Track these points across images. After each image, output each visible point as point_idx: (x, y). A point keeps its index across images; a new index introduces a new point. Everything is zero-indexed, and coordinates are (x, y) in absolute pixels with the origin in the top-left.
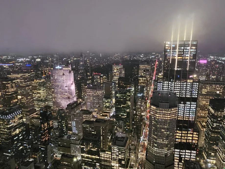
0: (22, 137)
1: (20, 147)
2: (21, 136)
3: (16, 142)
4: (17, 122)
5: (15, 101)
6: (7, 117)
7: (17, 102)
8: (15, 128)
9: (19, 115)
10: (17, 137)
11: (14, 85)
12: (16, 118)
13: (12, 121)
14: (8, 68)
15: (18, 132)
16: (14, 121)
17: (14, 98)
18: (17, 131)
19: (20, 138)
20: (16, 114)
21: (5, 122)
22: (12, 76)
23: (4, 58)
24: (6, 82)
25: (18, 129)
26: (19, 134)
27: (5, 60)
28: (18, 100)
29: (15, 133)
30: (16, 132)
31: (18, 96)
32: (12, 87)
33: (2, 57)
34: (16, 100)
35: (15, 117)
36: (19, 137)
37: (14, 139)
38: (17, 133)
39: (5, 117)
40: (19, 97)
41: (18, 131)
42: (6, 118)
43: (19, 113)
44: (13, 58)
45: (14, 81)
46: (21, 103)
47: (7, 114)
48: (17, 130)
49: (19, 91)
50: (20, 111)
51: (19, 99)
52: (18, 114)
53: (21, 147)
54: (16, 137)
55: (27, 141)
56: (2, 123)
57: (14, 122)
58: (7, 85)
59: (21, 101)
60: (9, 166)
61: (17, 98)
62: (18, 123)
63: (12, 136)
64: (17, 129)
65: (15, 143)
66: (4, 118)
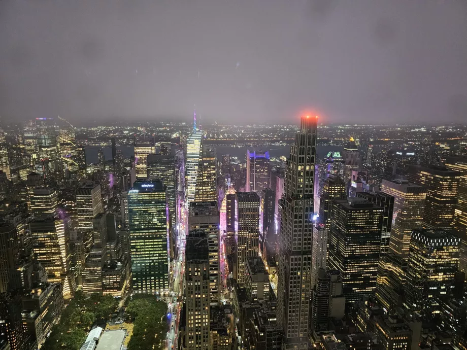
0: (445, 293)
1: (437, 310)
2: (443, 290)
3: (431, 296)
4: (445, 258)
5: (447, 216)
6: (429, 241)
7: (451, 220)
8: (437, 269)
9: (452, 247)
10: (435, 288)
11: (455, 184)
12: (446, 250)
13: (436, 253)
14: (447, 150)
15: (441, 280)
16: (440, 254)
17: (448, 211)
18: (440, 277)
19: (442, 293)
20: (447, 243)
21: (423, 249)
22: (456, 166)
23: (440, 128)
24: (441, 177)
25: (442, 274)
26: (441, 283)
27: (440, 133)
28: (454, 217)
29: (436, 279)
30: (437, 277)
31: (456, 210)
32: (450, 189)
33: (436, 127)
34: (450, 216)
35: (444, 248)
36: (439, 290)
37: (430, 288)
38: (439, 280)
39: (426, 239)
40: (458, 212)
41: (442, 277)
42: (427, 243)
43: (455, 243)
44: (458, 131)
45: (458, 177)
46: (458, 224)
47: (431, 237)
48: (440, 274)
49: (461, 199)
50: (457, 241)
51: (456, 215)
52: (451, 245)
53: (438, 312)
54: (433, 286)
55: (455, 307)
56: (417, 249)
57: (440, 257)
58: (441, 182)
59: (458, 220)
60: (410, 330)
61: (453, 213)
62: (446, 263)
63: (428, 280)
64: (441, 272)
65: (429, 296)
66: (424, 242)
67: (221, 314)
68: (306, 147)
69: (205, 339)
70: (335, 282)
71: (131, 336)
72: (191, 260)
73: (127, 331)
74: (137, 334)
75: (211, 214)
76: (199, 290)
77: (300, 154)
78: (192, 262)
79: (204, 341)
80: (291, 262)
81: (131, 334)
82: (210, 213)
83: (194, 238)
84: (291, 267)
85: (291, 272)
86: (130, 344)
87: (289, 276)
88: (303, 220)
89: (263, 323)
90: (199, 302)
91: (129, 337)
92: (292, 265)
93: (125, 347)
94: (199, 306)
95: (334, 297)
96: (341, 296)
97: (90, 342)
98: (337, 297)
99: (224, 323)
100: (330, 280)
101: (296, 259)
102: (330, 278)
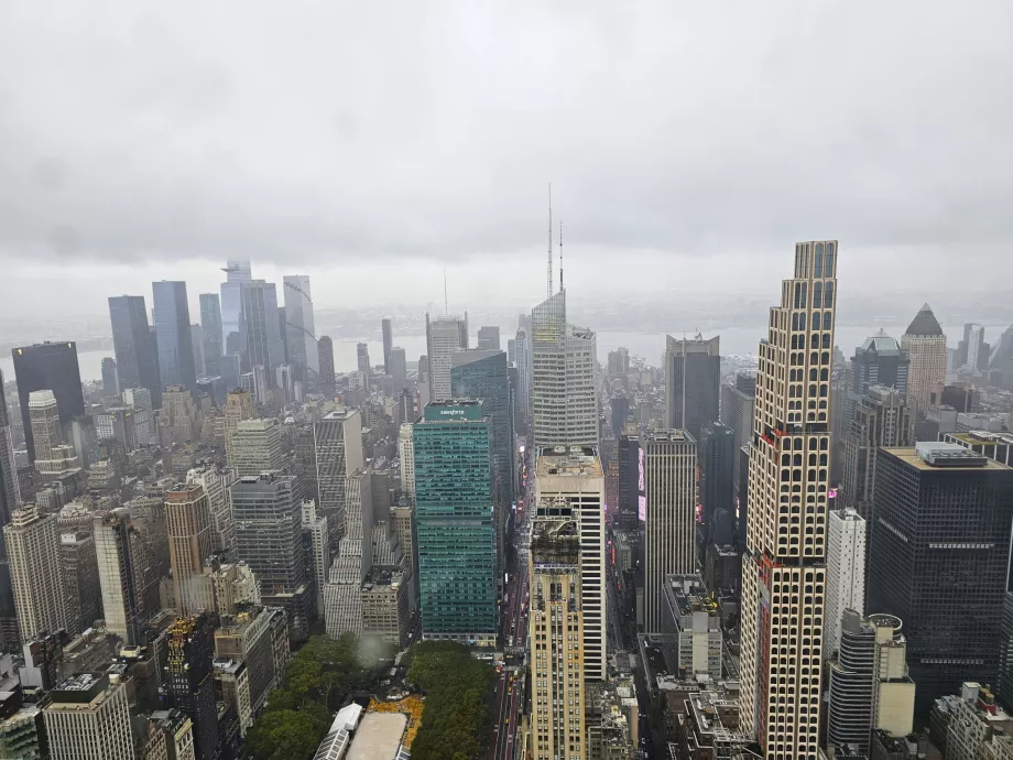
67: (609, 697)
68: (810, 310)
69: (574, 743)
70: (888, 645)
71: (419, 729)
72: (542, 567)
73: (412, 717)
74: (431, 726)
75: (584, 473)
76: (560, 632)
77: (795, 329)
78: (544, 571)
79: (572, 748)
80: (774, 583)
81: (418, 723)
82: (582, 471)
83: (548, 518)
84: (774, 594)
85: (774, 605)
86: (415, 744)
87: (768, 616)
88: (804, 484)
89: (706, 726)
90: (561, 660)
91: (413, 731)
92: (777, 589)
93: (406, 750)
94: (561, 670)
95: (884, 681)
96: (904, 680)
97: (338, 733)
98: (893, 681)
99: (616, 718)
100: (873, 639)
101: (786, 577)
102: (874, 634)
